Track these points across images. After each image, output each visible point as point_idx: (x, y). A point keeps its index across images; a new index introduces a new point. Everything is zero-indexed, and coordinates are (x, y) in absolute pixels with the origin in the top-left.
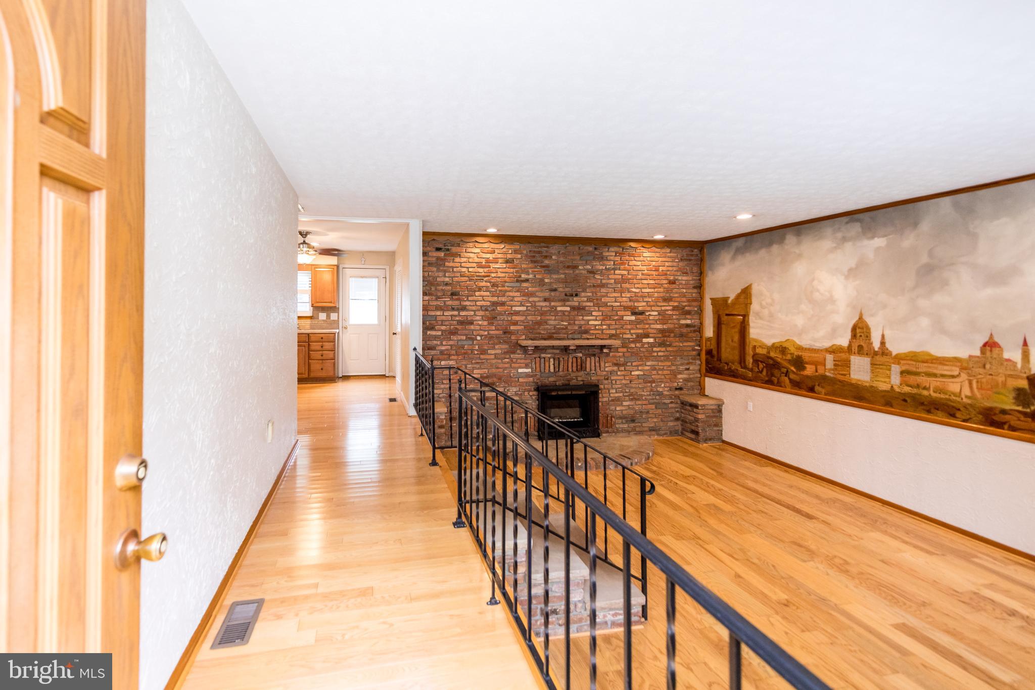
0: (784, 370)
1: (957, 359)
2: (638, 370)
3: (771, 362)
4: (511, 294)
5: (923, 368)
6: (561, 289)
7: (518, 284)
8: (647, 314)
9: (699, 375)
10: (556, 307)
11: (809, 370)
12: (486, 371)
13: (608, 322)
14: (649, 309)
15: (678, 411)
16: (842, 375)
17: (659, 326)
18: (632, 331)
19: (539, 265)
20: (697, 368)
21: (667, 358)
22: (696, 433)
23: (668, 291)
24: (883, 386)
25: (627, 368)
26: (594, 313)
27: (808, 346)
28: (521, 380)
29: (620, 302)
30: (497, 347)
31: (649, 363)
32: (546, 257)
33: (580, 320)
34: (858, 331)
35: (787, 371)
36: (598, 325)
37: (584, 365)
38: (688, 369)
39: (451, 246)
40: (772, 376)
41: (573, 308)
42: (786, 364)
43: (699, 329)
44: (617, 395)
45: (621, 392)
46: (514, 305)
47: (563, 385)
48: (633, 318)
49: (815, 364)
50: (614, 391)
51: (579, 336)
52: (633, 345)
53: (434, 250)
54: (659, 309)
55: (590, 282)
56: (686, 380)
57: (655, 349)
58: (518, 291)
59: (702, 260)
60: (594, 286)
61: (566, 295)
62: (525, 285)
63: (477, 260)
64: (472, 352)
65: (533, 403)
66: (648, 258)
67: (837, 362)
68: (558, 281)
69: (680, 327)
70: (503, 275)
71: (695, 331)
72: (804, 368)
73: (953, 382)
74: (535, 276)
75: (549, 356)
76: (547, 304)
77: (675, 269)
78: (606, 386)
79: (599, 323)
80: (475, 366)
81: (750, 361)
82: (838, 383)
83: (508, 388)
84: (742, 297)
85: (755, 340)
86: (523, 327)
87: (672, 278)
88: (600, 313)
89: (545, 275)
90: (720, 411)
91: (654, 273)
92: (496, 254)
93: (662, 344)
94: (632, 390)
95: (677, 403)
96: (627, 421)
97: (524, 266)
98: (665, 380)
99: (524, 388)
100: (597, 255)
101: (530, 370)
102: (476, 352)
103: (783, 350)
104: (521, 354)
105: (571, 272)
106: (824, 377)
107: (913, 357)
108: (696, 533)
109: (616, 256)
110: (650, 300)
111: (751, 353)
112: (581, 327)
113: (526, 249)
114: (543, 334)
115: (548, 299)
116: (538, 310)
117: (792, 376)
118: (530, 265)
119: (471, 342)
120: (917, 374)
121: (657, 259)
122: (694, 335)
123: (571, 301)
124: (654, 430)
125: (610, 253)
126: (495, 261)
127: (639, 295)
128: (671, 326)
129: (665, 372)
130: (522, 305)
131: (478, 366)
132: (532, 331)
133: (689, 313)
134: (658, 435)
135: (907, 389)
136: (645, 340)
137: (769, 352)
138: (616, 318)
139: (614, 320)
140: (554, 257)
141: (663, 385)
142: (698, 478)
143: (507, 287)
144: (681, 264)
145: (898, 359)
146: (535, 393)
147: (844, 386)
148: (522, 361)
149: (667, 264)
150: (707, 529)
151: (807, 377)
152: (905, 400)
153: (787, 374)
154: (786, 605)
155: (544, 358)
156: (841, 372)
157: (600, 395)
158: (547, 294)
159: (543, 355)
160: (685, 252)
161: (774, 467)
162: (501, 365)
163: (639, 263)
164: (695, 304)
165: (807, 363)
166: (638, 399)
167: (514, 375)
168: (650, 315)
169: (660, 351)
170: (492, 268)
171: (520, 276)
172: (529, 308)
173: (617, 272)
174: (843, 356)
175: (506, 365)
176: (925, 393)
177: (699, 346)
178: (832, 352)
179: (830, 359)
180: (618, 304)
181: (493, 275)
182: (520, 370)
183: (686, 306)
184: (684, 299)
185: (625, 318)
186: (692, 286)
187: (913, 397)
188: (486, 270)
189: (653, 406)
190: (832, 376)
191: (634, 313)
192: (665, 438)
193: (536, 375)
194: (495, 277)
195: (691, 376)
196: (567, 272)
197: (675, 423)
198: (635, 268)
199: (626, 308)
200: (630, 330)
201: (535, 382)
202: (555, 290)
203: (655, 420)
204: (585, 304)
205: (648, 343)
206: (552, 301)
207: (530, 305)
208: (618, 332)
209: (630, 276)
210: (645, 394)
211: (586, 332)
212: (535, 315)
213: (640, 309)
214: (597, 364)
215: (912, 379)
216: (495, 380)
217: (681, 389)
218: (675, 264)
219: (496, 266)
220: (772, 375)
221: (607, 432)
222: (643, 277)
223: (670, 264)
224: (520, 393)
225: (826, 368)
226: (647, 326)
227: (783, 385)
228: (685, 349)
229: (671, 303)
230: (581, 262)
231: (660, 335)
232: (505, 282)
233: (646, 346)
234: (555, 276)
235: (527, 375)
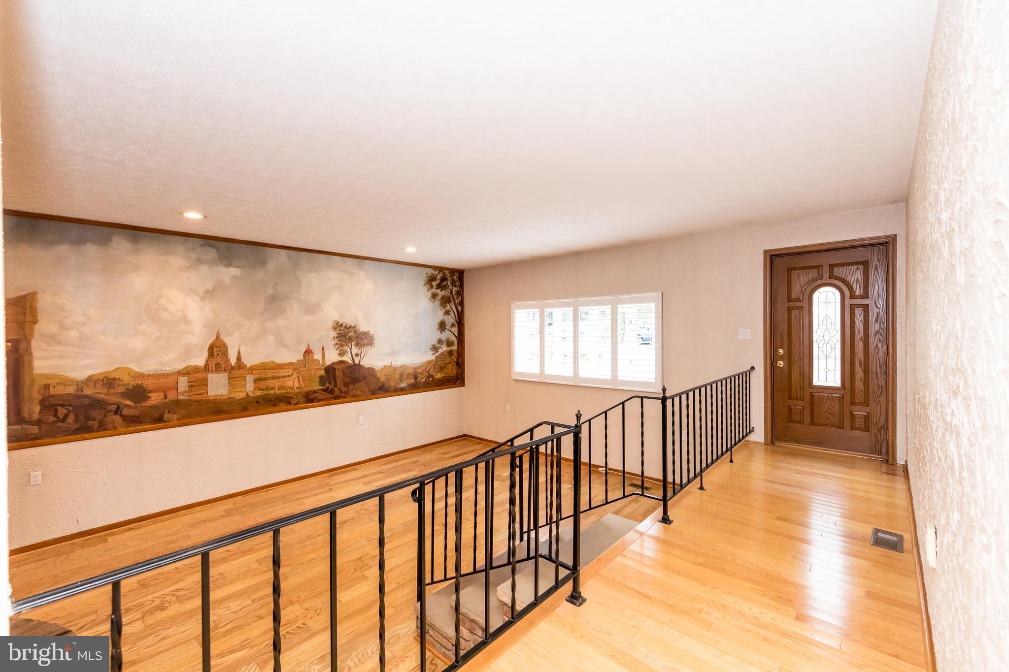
0: (112, 407)
1: (291, 364)
3: (85, 402)
5: (270, 374)
11: (155, 399)
16: (198, 394)
24: (240, 395)
27: (152, 372)
34: (215, 349)
35: (118, 407)
40: (87, 421)
42: (113, 399)
49: (164, 391)
67: (192, 383)
72: (145, 399)
73: (289, 380)
81: (31, 410)
82: (194, 403)
85: (47, 377)
103: (109, 382)
106: (177, 403)
107: (264, 367)
111: (38, 398)
117: (126, 412)
120: (266, 379)
135: (259, 393)
137: (80, 390)
145: (252, 370)
147: (201, 405)
151: (152, 406)
152: (258, 402)
153: (118, 411)
156: (197, 393)
165: (151, 392)
174: (201, 375)
176: (272, 392)
178: (186, 374)
179: (183, 381)
187: (263, 397)
190: (186, 398)
215: (263, 384)
220: (90, 418)
225: (179, 391)
227: (111, 426)
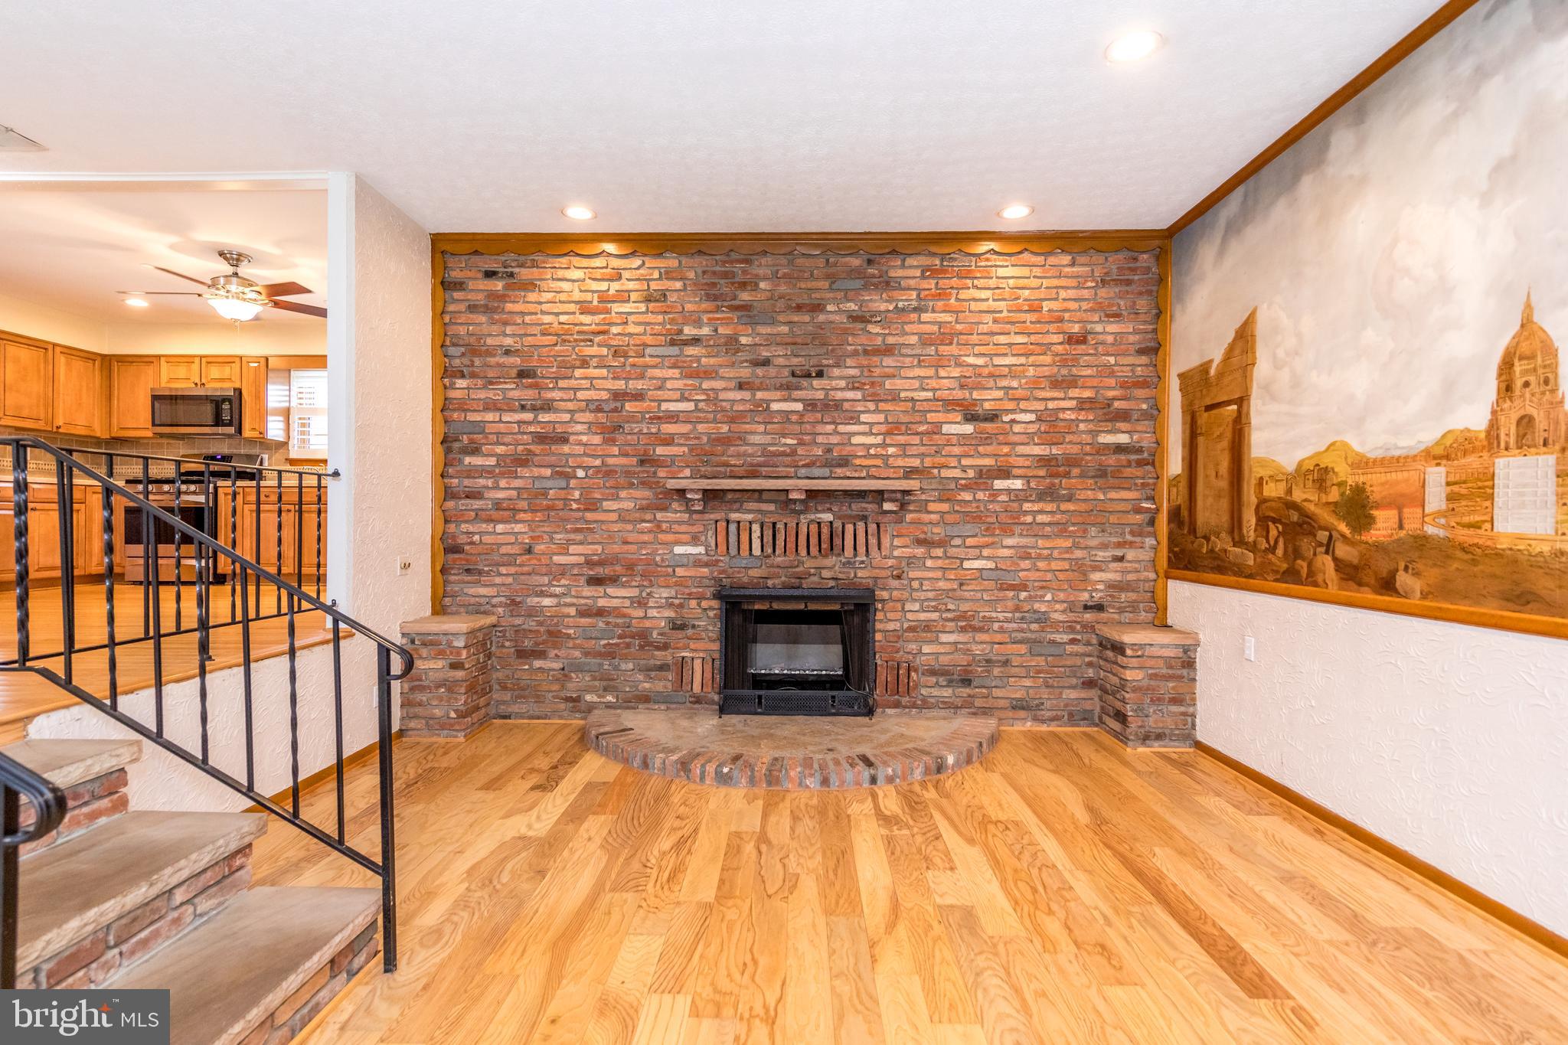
0: (1322, 536)
2: (979, 557)
4: (657, 373)
6: (781, 361)
7: (674, 350)
8: (1006, 418)
9: (1152, 576)
10: (768, 402)
12: (599, 548)
13: (902, 439)
14: (1011, 405)
15: (1090, 664)
17: (1037, 450)
18: (965, 462)
19: (726, 304)
20: (1145, 555)
21: (1061, 529)
22: (1121, 717)
23: (1064, 361)
25: (952, 551)
26: (864, 418)
28: (680, 572)
29: (934, 390)
30: (623, 494)
31: (1009, 541)
32: (743, 285)
33: (827, 434)
36: (876, 446)
37: (837, 541)
38: (1121, 559)
39: (519, 266)
41: (811, 405)
43: (1152, 459)
44: (923, 616)
45: (936, 609)
46: (666, 397)
47: (785, 587)
48: (968, 428)
50: (917, 606)
51: (826, 472)
52: (967, 496)
53: (480, 275)
54: (1039, 406)
55: (854, 343)
56: (1114, 587)
57: (1027, 506)
58: (674, 366)
59: (1161, 280)
60: (866, 352)
61: (793, 374)
62: (691, 351)
63: (577, 296)
64: (565, 505)
65: (711, 628)
66: (1011, 282)
68: (771, 341)
69: (1098, 453)
70: (640, 329)
71: (1140, 463)
74: (716, 330)
75: (750, 517)
76: (746, 395)
77: (1085, 305)
78: (895, 593)
79: (879, 440)
80: (572, 536)
83: (648, 590)
84: (1237, 352)
86: (686, 449)
87: (1076, 328)
88: (881, 418)
89: (740, 327)
90: (1190, 664)
91: (1029, 317)
92: (624, 281)
93: (1048, 494)
94: (965, 607)
95: (1088, 644)
96: (950, 681)
97: (689, 307)
98: (1054, 585)
99: (687, 591)
100: (873, 276)
101: (701, 550)
102: (575, 506)
104: (680, 512)
105: (807, 318)
109: (923, 277)
110: (1015, 384)
112: (829, 451)
113: (694, 267)
114: (735, 466)
115: (748, 383)
116: (723, 410)
118: (705, 305)
119: (563, 484)
121: (1035, 283)
122: (1139, 472)
123: (805, 389)
124: (1023, 708)
125: (909, 270)
126: (623, 297)
127: (986, 371)
128: (1075, 449)
129: (1054, 565)
130: (683, 399)
131: (579, 537)
132: (704, 457)
133: (1124, 416)
134: (1035, 719)
136: (999, 484)
137: (1289, 491)
138: (922, 428)
139: (917, 434)
140: (762, 285)
141: (1049, 597)
143: (651, 356)
144: (1103, 293)
146: (715, 604)
148: (684, 528)
149: (1063, 294)
155: (739, 522)
157: (879, 616)
158: (745, 372)
159: (734, 516)
160: (1115, 261)
162: (632, 537)
163: (984, 294)
164: (1141, 393)
166: (980, 630)
167: (663, 560)
168: (1013, 421)
169: (1041, 513)
170: (613, 314)
171: (680, 332)
172: (701, 405)
173: (925, 317)
175: (646, 538)
177: (1151, 499)
180: (930, 395)
181: (615, 330)
182: (679, 550)
183: (1114, 399)
184: (1112, 382)
185: (946, 429)
186: (1132, 349)
188: (598, 318)
189: (1023, 649)
191: (971, 418)
192: (1053, 728)
193: (718, 561)
194: (619, 334)
195: (1131, 577)
196: (796, 319)
197: (1084, 694)
198: (974, 306)
199: (950, 404)
200: (959, 457)
201: (714, 578)
202: (766, 363)
203: (1028, 683)
204: (839, 395)
205: (1009, 491)
206: (759, 389)
207: (703, 397)
208: (928, 462)
209: (959, 327)
210: (1001, 616)
211: (844, 462)
212: (715, 421)
213: (987, 406)
214: (873, 541)
216: (618, 568)
217: (1099, 608)
218: (1086, 293)
219: (622, 310)
220: (1297, 554)
221: (897, 705)
222: (996, 328)
223: (1071, 293)
224: (677, 602)
226: (1006, 449)
227: (1320, 579)
228: (1110, 507)
229: (1074, 393)
230: (831, 295)
231: (1042, 473)
232: (645, 345)
233: (1003, 498)
234: (768, 330)
235: (698, 563)
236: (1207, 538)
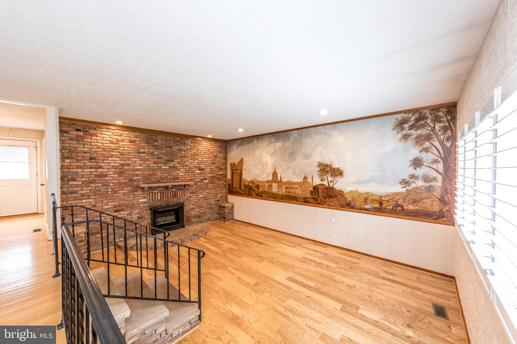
0: (254, 190)
1: (298, 183)
2: (202, 195)
3: (250, 187)
4: (133, 159)
5: (290, 186)
6: (164, 158)
7: (138, 154)
8: (205, 170)
9: (226, 195)
10: (161, 166)
11: (261, 189)
12: (118, 203)
13: (188, 174)
14: (206, 167)
15: (218, 210)
16: (270, 190)
17: (210, 175)
18: (199, 178)
19: (151, 145)
20: (225, 191)
21: (213, 188)
22: (225, 218)
23: (214, 160)
24: (281, 193)
25: (197, 194)
26: (181, 170)
27: (260, 181)
28: (141, 205)
30: (124, 189)
31: (206, 191)
32: (155, 141)
33: (174, 173)
34: (274, 174)
37: (176, 195)
38: (222, 192)
39: (89, 129)
41: (170, 167)
42: (254, 188)
43: (226, 176)
44: (192, 207)
45: (194, 205)
46: (136, 165)
47: (166, 205)
48: (199, 172)
49: (263, 187)
50: (191, 205)
51: (174, 181)
52: (199, 184)
53: (74, 130)
54: (210, 167)
55: (179, 155)
56: (221, 197)
57: (209, 185)
58: (138, 158)
59: (226, 148)
60: (181, 157)
61: (167, 161)
62: (142, 155)
63: (109, 139)
64: (107, 193)
65: (149, 217)
66: (206, 145)
67: (269, 186)
68: (162, 153)
69: (219, 175)
70: (128, 149)
71: (224, 177)
72: (259, 189)
73: (297, 190)
74: (149, 150)
76: (156, 165)
77: (216, 151)
78: (187, 203)
79: (184, 174)
80: (109, 201)
81: (243, 187)
83: (132, 211)
84: (240, 163)
85: (245, 179)
86: (142, 177)
87: (215, 154)
88: (184, 170)
89: (155, 150)
91: (208, 152)
92: (123, 136)
93: (211, 183)
94: (199, 204)
95: (217, 207)
96: (197, 218)
97: (141, 145)
98: (213, 198)
99: (143, 210)
100: (182, 142)
101: (146, 200)
102: (110, 193)
103: (253, 182)
104: (141, 192)
105: (169, 149)
106: (265, 191)
107: (288, 183)
108: (224, 263)
109: (191, 143)
110: (207, 164)
111: (243, 184)
112: (175, 176)
113: (142, 135)
114: (154, 180)
115: (157, 162)
116: (151, 168)
117: (256, 192)
118: (146, 145)
119: (106, 187)
120: (289, 188)
121: (209, 146)
122: (224, 178)
123: (169, 164)
124: (208, 220)
125: (189, 142)
126: (123, 141)
127: (202, 161)
128: (215, 175)
129: (213, 194)
130: (141, 166)
131: (112, 201)
132: (146, 179)
133: (222, 169)
134: (210, 221)
135: (287, 193)
136: (204, 181)
137: (249, 184)
139: (191, 173)
140: (159, 141)
141: (212, 200)
142: (225, 237)
143: (131, 155)
144: (219, 149)
145: (285, 183)
146: (150, 211)
147: (270, 194)
148: (141, 195)
149: (213, 148)
150: (228, 260)
151: (260, 192)
152: (286, 197)
154: (256, 285)
155: (155, 193)
157: (185, 208)
158: (156, 160)
159: (154, 191)
160: (220, 144)
161: (250, 226)
162: (127, 199)
163: (202, 147)
164: (224, 165)
165: (260, 187)
166: (202, 207)
167: (136, 203)
168: (206, 170)
169: (211, 186)
170: (120, 145)
171: (139, 150)
172: (145, 167)
173: (192, 151)
174: (270, 183)
175: (131, 199)
176: (291, 194)
177: (226, 182)
178: (267, 182)
179: (267, 184)
180: (193, 165)
181: (121, 148)
182: (140, 200)
183: (221, 166)
184: (220, 164)
185: (196, 172)
186: (223, 158)
187: (288, 196)
188: (116, 145)
189: (208, 210)
190: (267, 191)
191: (200, 170)
192: (213, 222)
193: (150, 202)
194: (122, 150)
195: (223, 195)
196: (167, 149)
197: (217, 215)
198: (200, 149)
199: (196, 167)
201: (149, 206)
202: (160, 158)
203: (209, 215)
204: (176, 165)
205: (206, 182)
206: (159, 164)
207: (146, 165)
208: (193, 178)
209: (198, 153)
210: (205, 204)
211: (177, 179)
212: (149, 171)
213: (202, 167)
214: (183, 194)
215: (288, 190)
216: (123, 207)
217: (219, 201)
218: (216, 149)
219: (123, 144)
220: (250, 192)
221: (188, 224)
222: (204, 153)
223: (214, 148)
224: (140, 212)
225: (266, 188)
226: (205, 175)
227: (253, 195)
228: (220, 184)
229: (215, 165)
230: (174, 145)
231: (211, 179)
232: (130, 153)
233: (205, 184)
234: (160, 151)
235: (145, 203)
236: (235, 189)
